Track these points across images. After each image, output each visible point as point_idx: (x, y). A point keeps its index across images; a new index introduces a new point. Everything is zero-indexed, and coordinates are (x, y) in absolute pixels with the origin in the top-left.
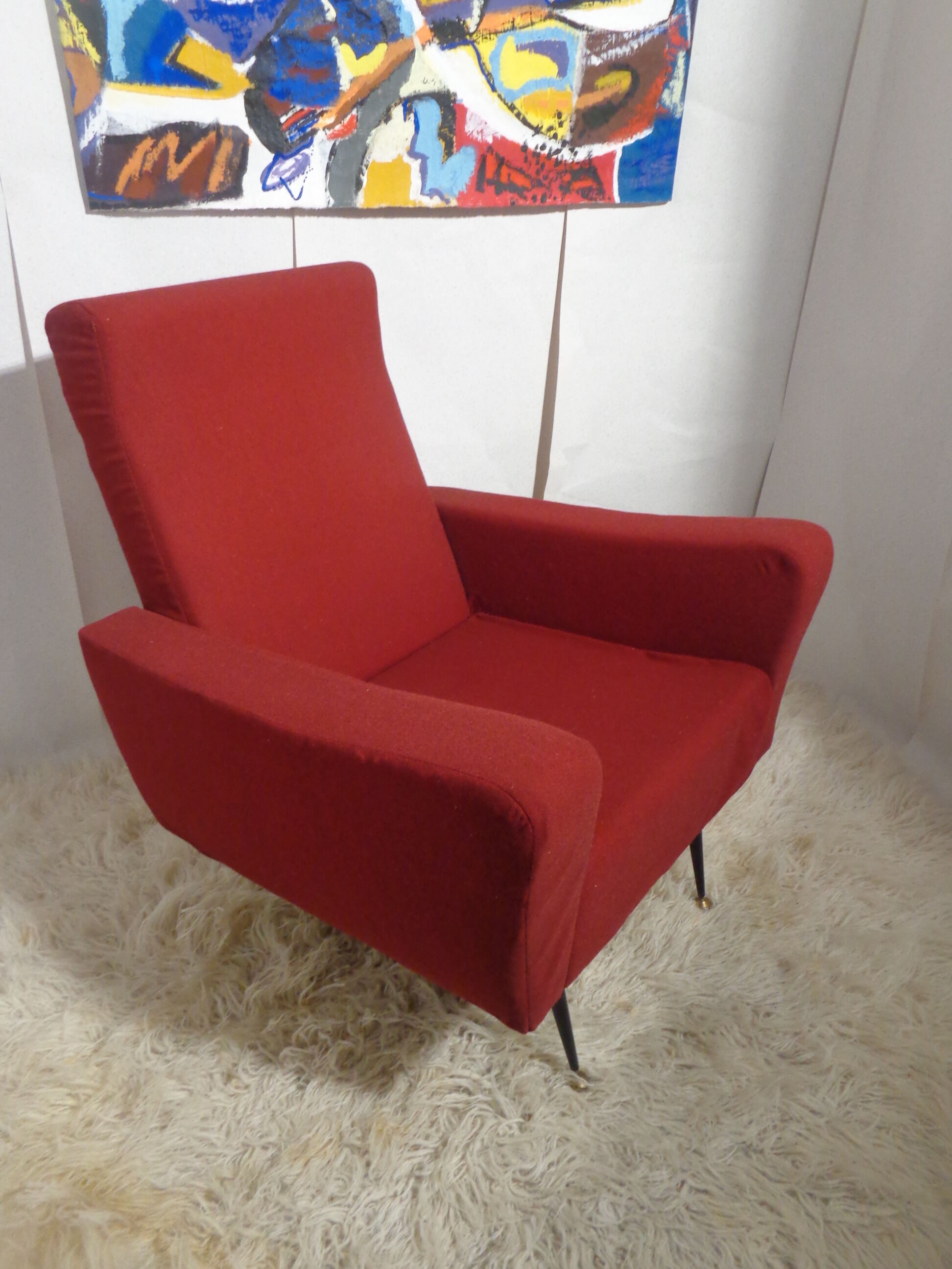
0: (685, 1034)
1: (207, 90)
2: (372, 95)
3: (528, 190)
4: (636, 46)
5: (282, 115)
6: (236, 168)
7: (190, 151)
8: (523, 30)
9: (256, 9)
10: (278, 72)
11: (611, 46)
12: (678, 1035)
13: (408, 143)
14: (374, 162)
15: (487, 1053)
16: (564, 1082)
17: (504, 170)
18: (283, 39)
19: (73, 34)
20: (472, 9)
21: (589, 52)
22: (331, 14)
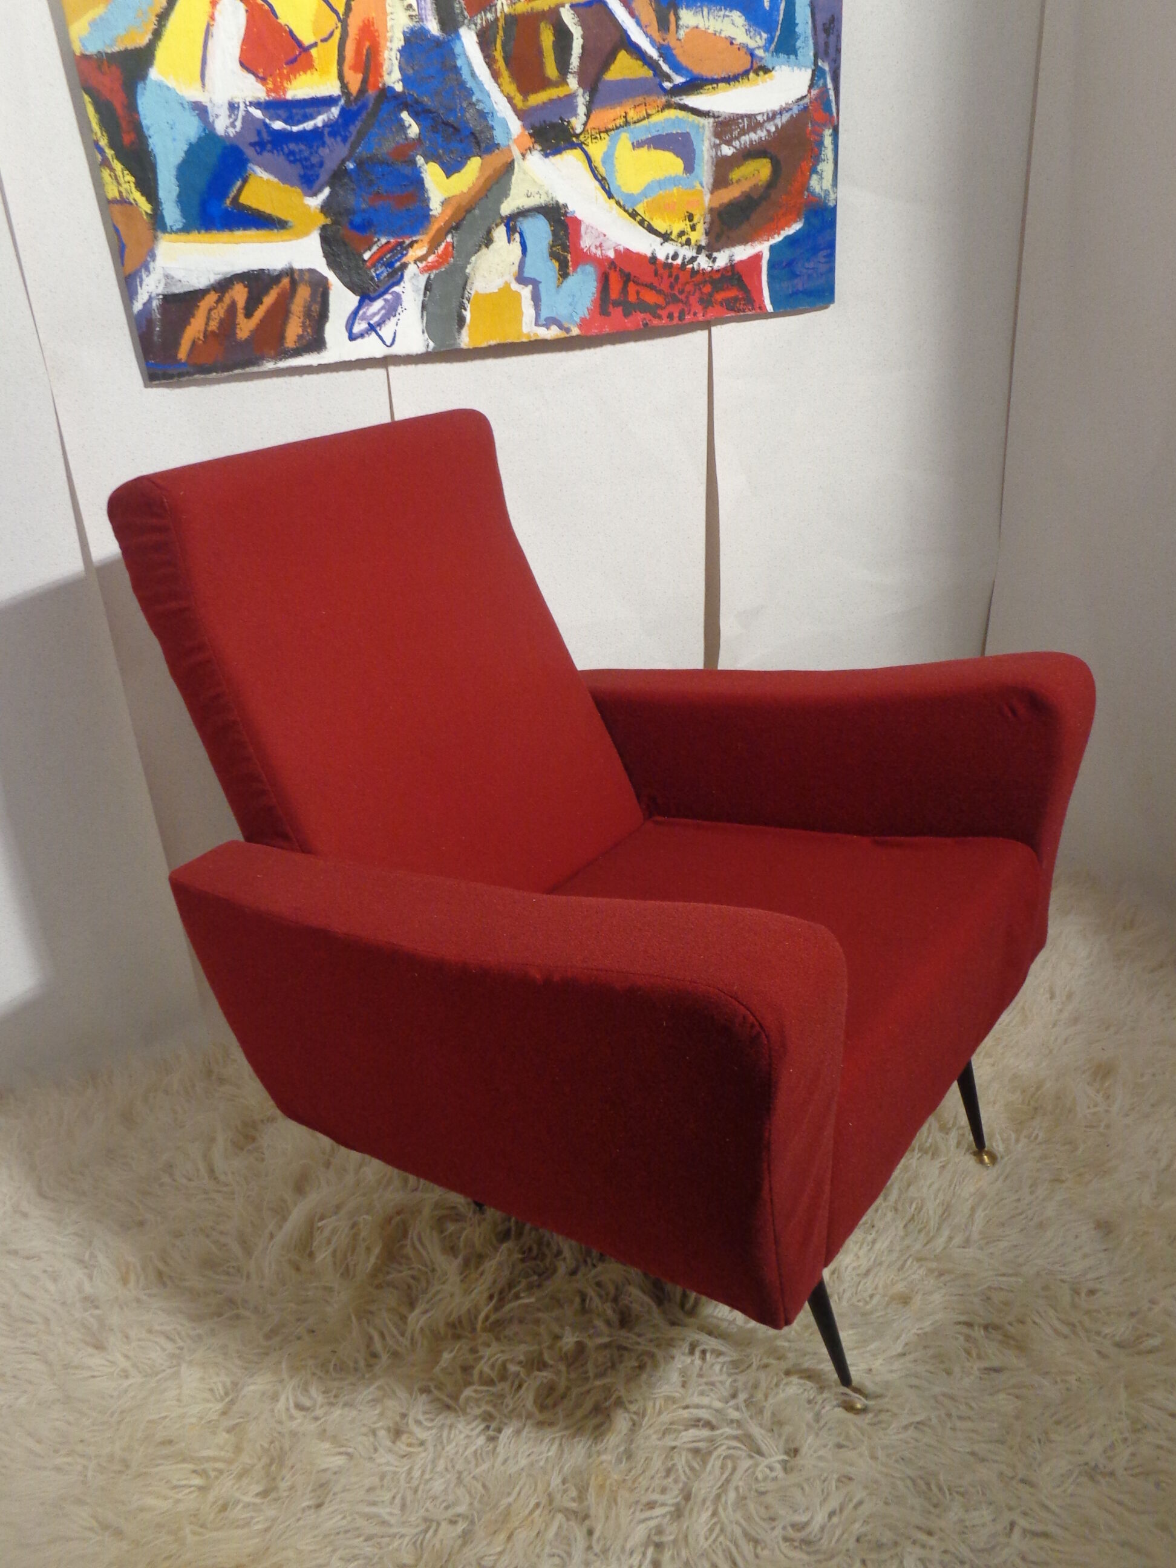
0: (986, 1327)
1: (276, 231)
2: (469, 217)
3: (663, 308)
4: (773, 129)
5: (365, 251)
6: (316, 317)
7: (261, 303)
8: (638, 125)
9: (326, 133)
10: (357, 201)
11: (744, 132)
12: (976, 1328)
13: (515, 268)
14: (477, 293)
15: (729, 1375)
16: (835, 1403)
17: (632, 288)
18: (360, 164)
19: (119, 184)
20: (577, 106)
21: (718, 142)
22: (414, 130)
